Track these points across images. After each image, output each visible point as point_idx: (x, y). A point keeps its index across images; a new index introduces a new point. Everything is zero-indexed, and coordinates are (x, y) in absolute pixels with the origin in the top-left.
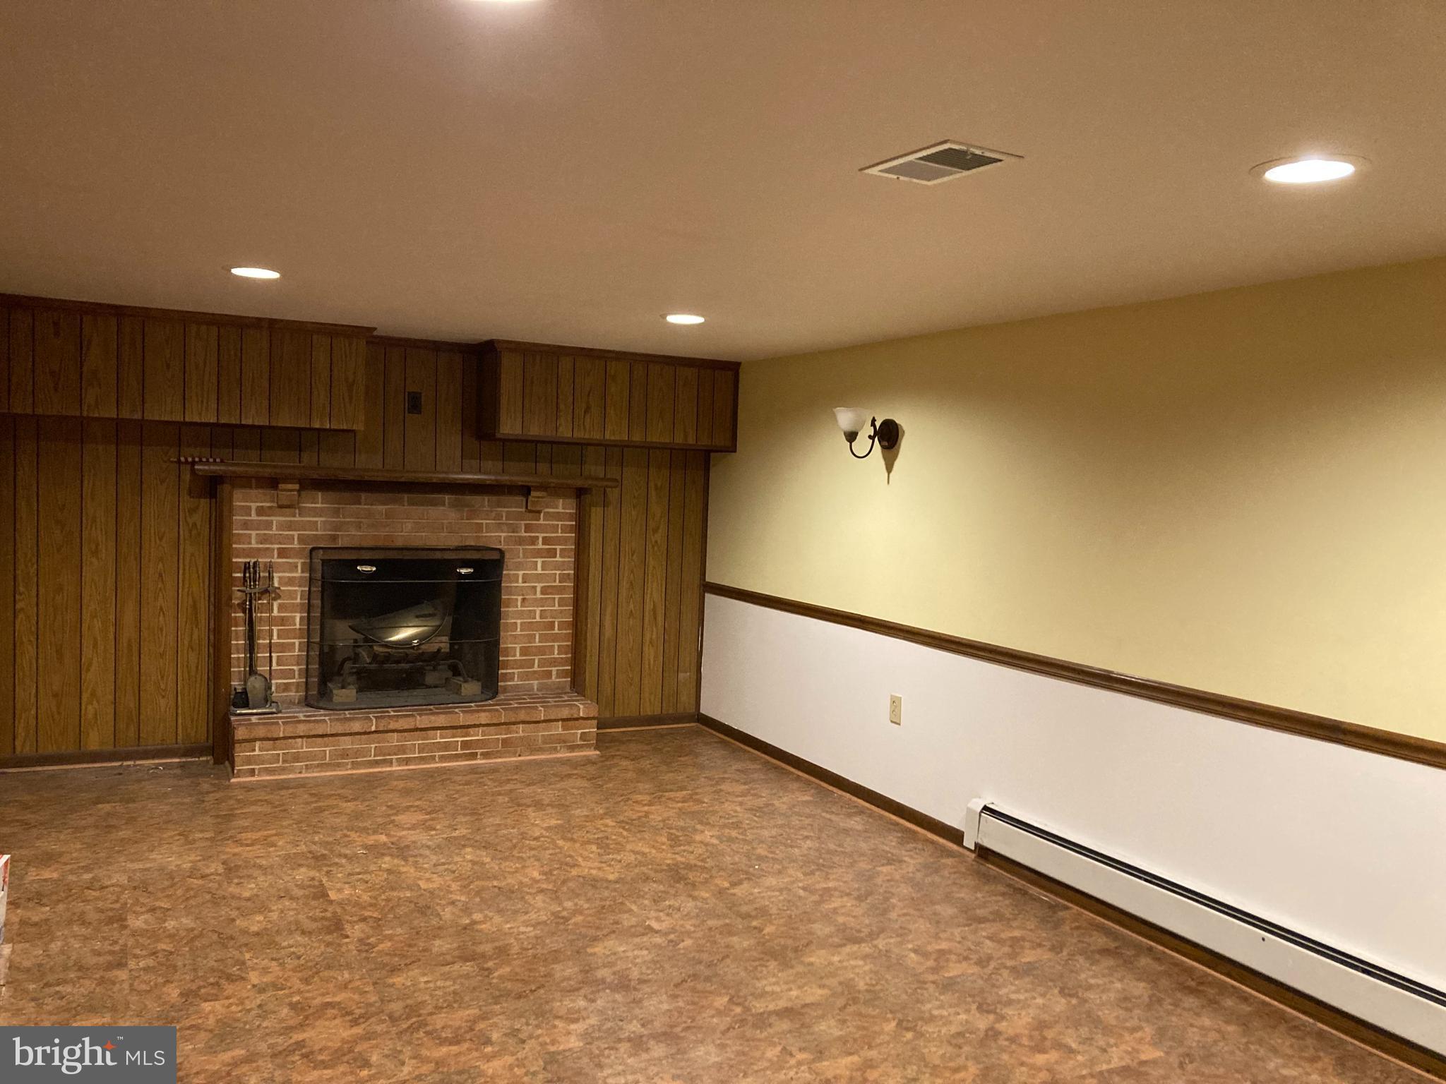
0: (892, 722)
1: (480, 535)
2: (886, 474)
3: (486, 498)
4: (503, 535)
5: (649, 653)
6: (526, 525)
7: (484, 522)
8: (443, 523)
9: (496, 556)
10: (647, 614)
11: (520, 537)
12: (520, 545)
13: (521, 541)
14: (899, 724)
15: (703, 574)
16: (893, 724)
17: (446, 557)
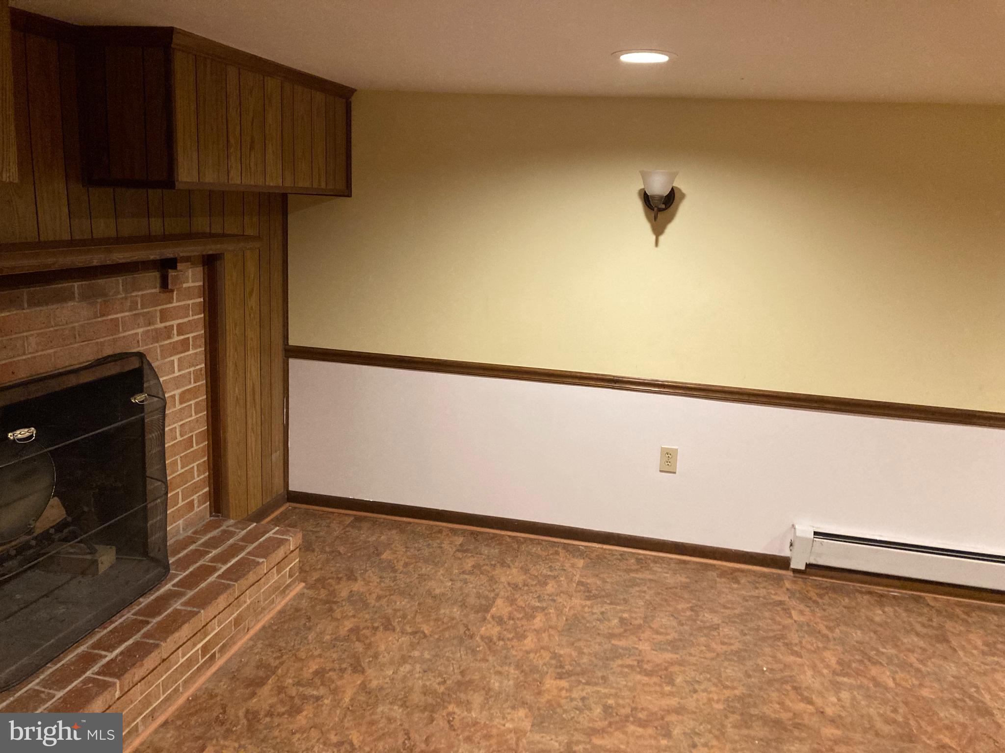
0: (661, 471)
1: (117, 336)
2: (654, 237)
3: (120, 279)
4: (140, 330)
5: (252, 439)
6: (161, 311)
7: (119, 315)
8: (74, 328)
9: (135, 364)
10: (248, 396)
11: (156, 330)
12: (157, 342)
13: (158, 336)
14: (675, 473)
15: (286, 337)
16: (663, 474)
17: (81, 381)
